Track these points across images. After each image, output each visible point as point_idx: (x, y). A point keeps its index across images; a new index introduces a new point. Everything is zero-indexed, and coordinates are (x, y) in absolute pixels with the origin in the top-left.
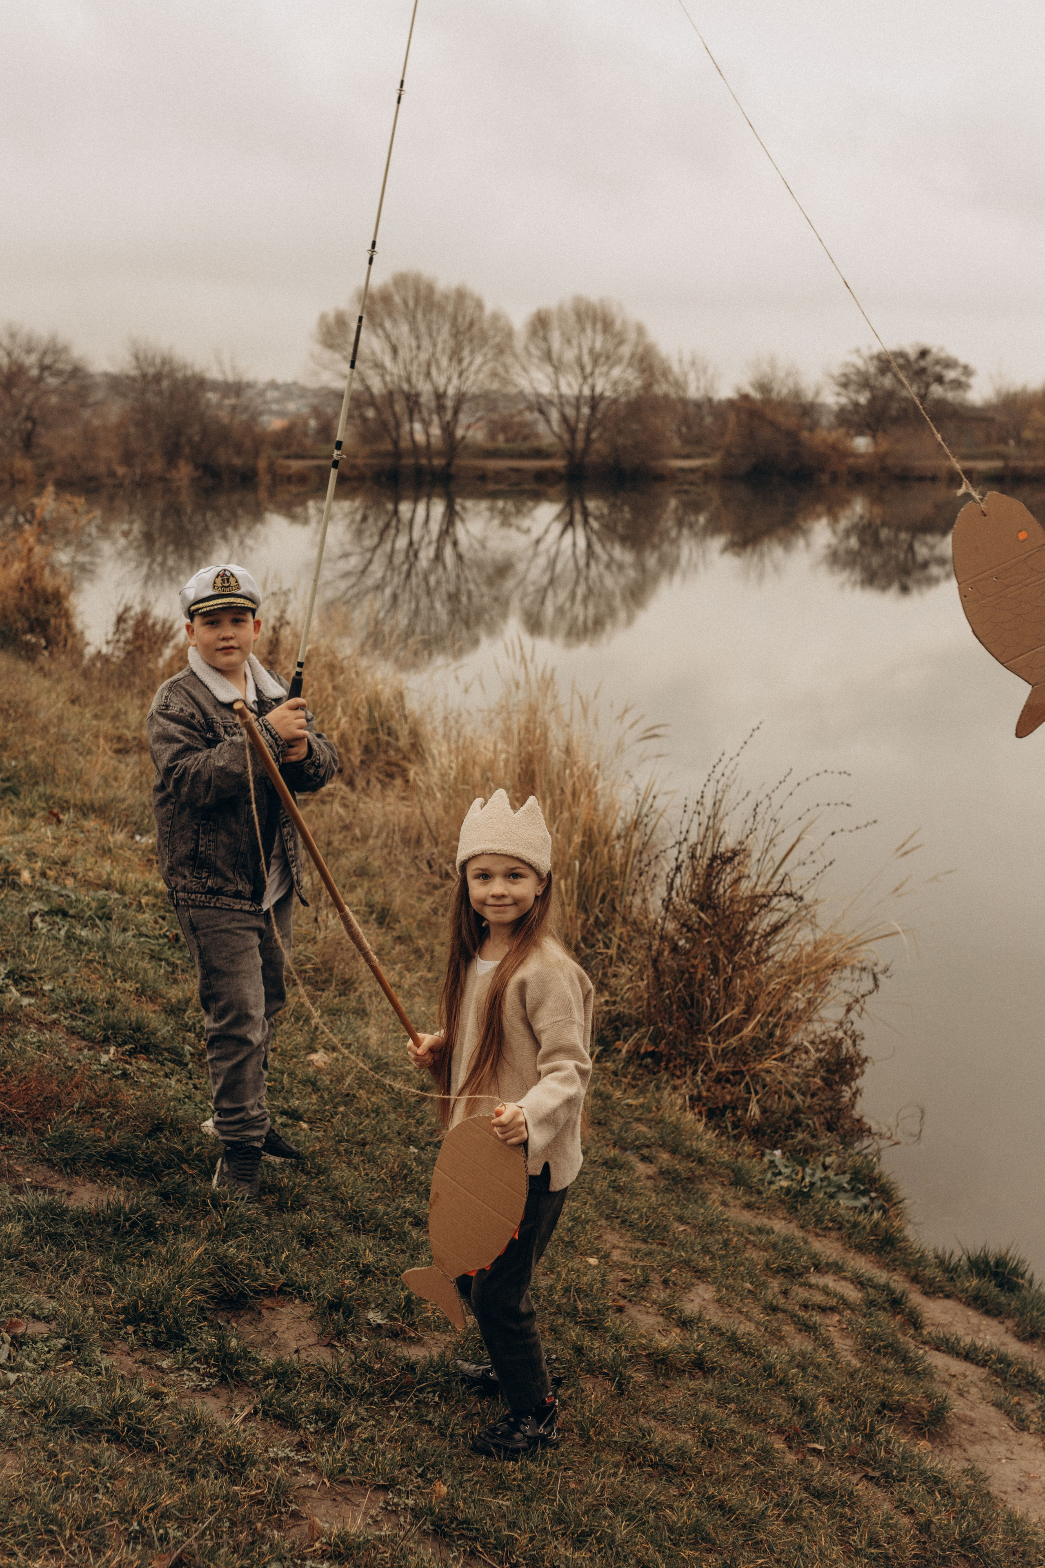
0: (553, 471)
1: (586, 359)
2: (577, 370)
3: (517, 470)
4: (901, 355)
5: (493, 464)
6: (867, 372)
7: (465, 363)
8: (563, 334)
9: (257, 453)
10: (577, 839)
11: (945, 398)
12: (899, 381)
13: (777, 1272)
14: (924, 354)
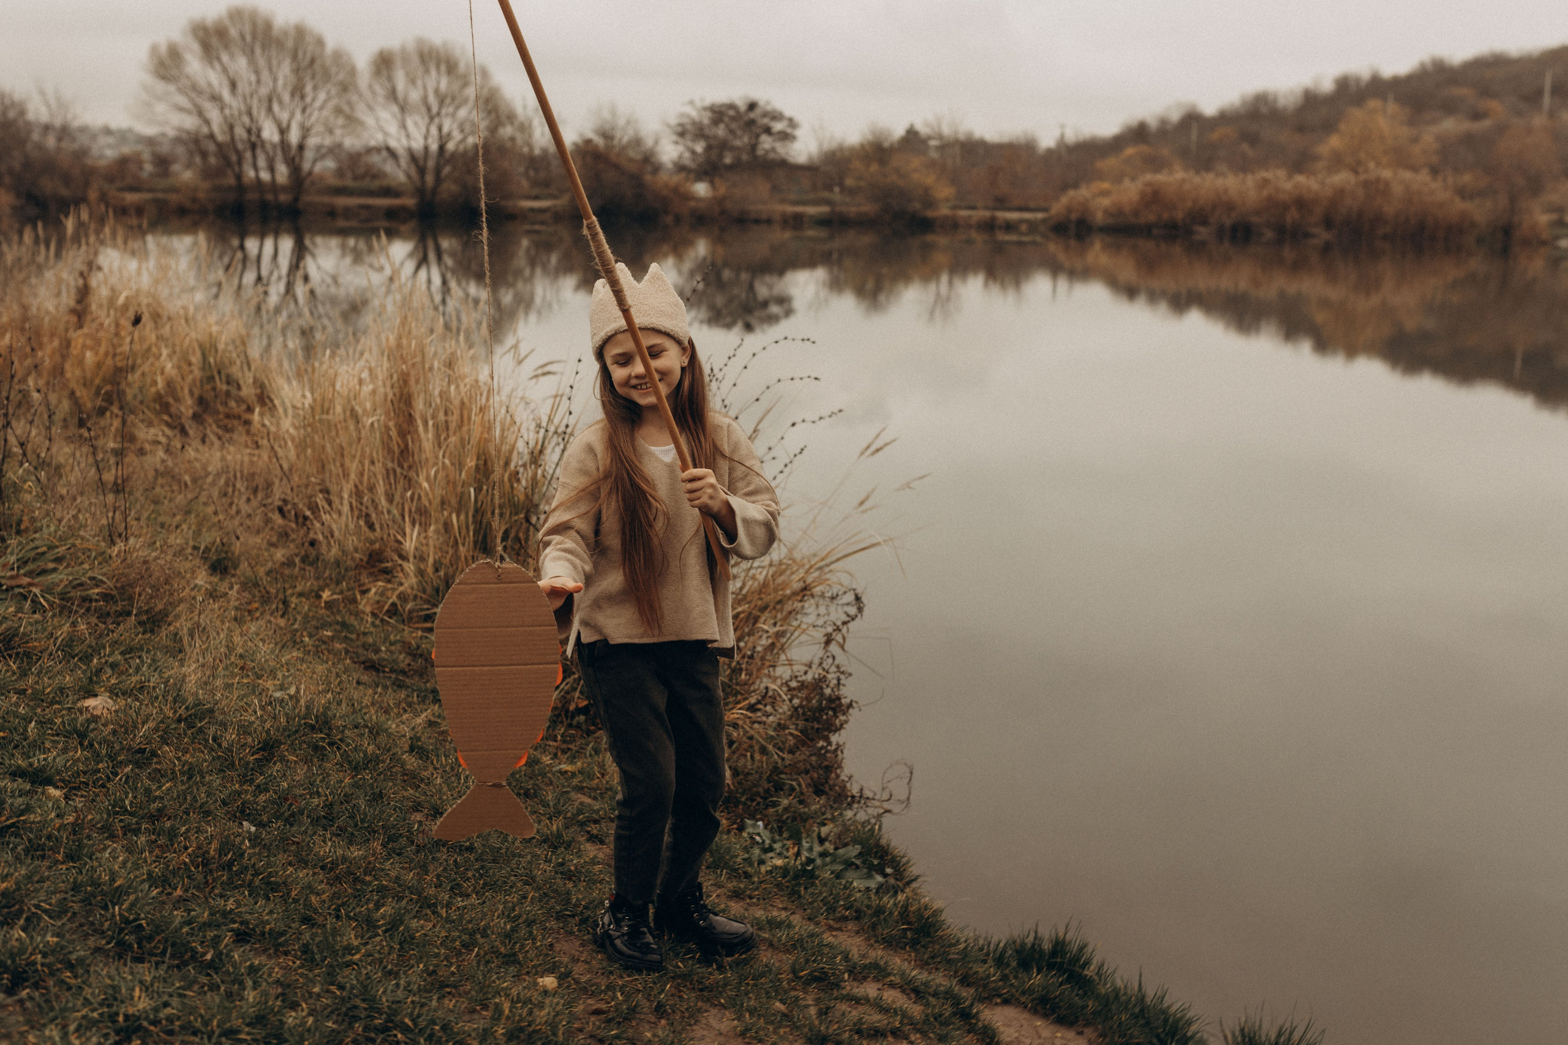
0: (403, 208)
1: (432, 99)
2: (423, 110)
3: (368, 207)
4: (732, 106)
5: (342, 201)
6: (701, 122)
7: (308, 99)
8: (407, 74)
9: (87, 184)
10: (471, 463)
11: (773, 150)
12: (732, 131)
13: (808, 983)
14: (752, 106)
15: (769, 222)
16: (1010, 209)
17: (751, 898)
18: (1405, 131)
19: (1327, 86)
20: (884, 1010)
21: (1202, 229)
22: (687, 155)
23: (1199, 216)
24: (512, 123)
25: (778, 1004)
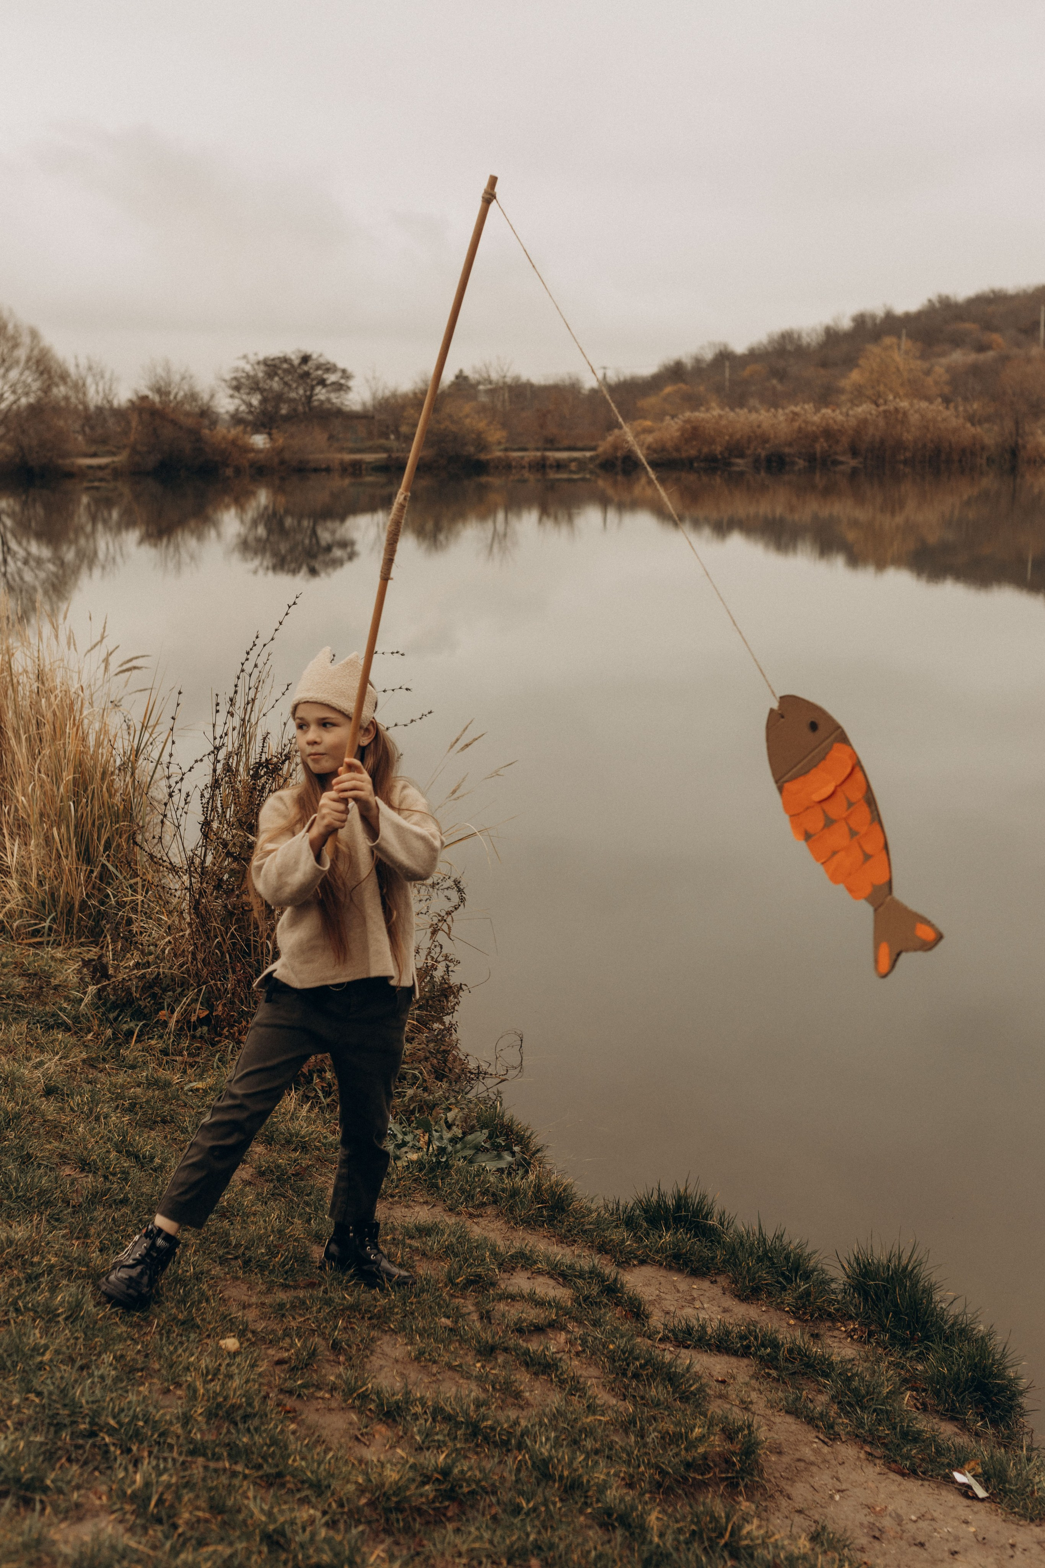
4: (285, 360)
6: (255, 376)
11: (329, 400)
12: (286, 384)
13: (465, 1287)
14: (305, 359)
15: (328, 470)
16: (558, 450)
17: (392, 1196)
18: (919, 365)
19: (846, 324)
20: (540, 1303)
21: (739, 461)
22: (243, 408)
23: (736, 449)
24: (65, 383)
25: (443, 1320)
